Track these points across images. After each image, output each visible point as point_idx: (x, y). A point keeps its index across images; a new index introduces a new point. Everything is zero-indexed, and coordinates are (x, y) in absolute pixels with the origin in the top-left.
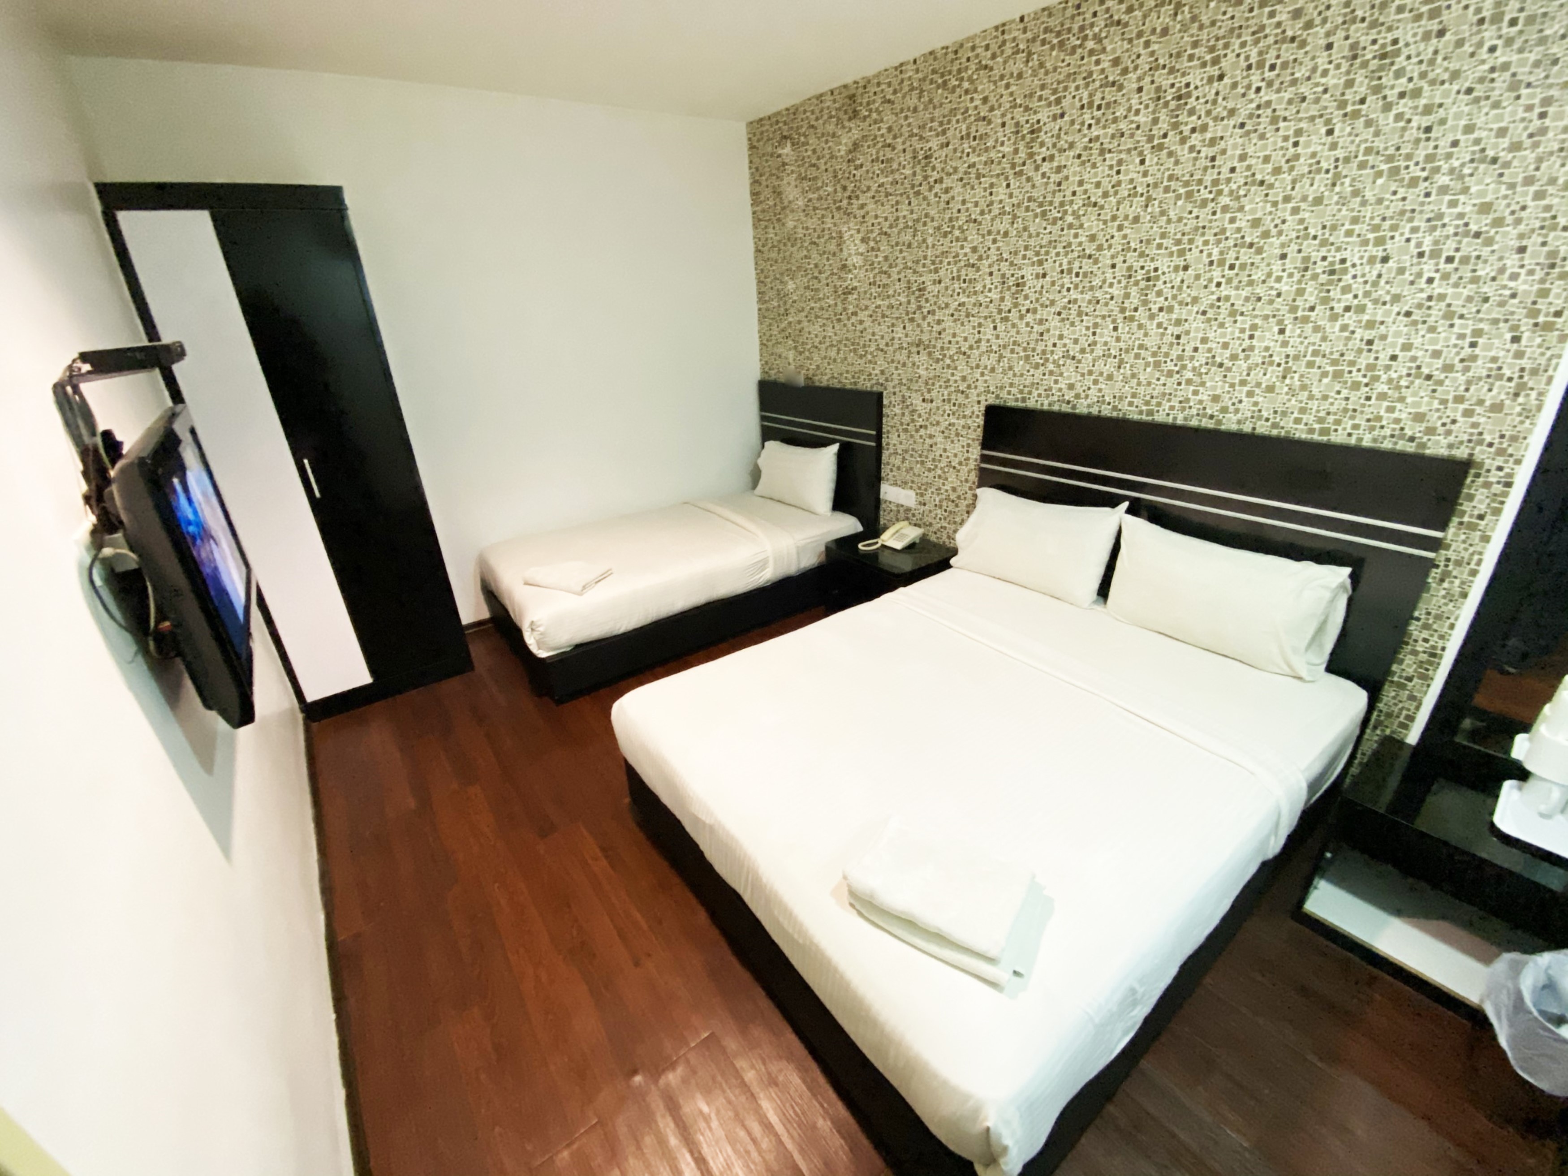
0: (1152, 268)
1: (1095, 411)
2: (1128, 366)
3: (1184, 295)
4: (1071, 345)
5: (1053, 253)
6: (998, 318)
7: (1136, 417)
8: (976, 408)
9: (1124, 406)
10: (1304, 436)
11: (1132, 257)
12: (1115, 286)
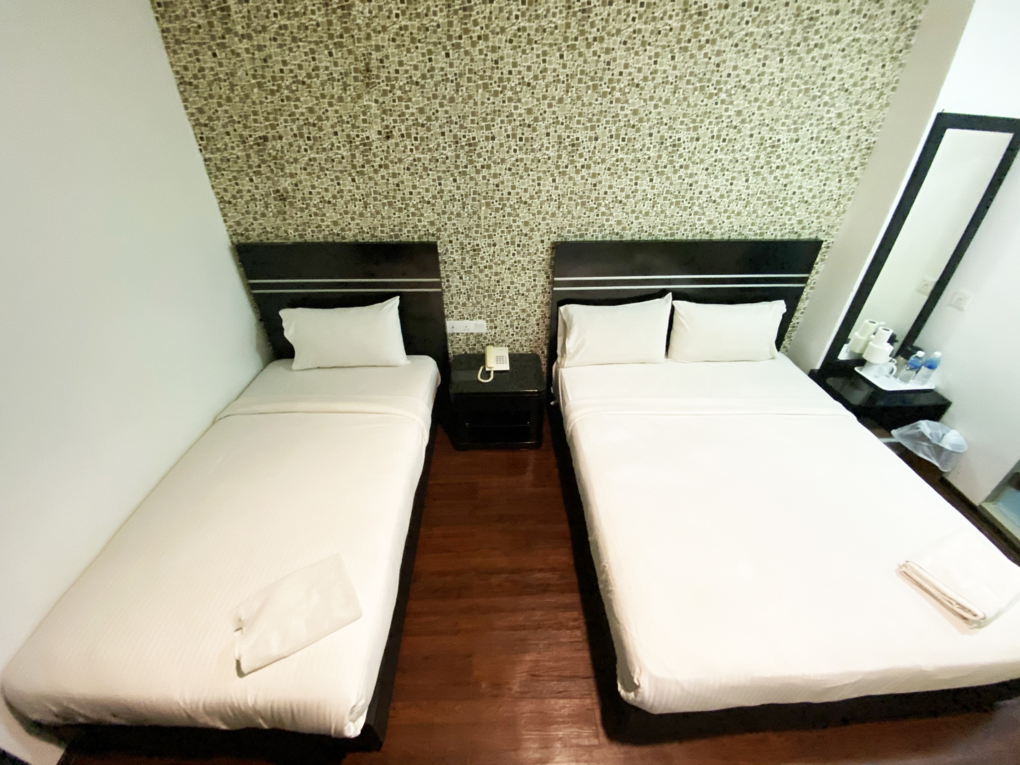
0: (677, 138)
1: (636, 238)
3: (696, 158)
6: (556, 173)
7: (664, 238)
9: (656, 232)
11: (663, 128)
12: (652, 149)
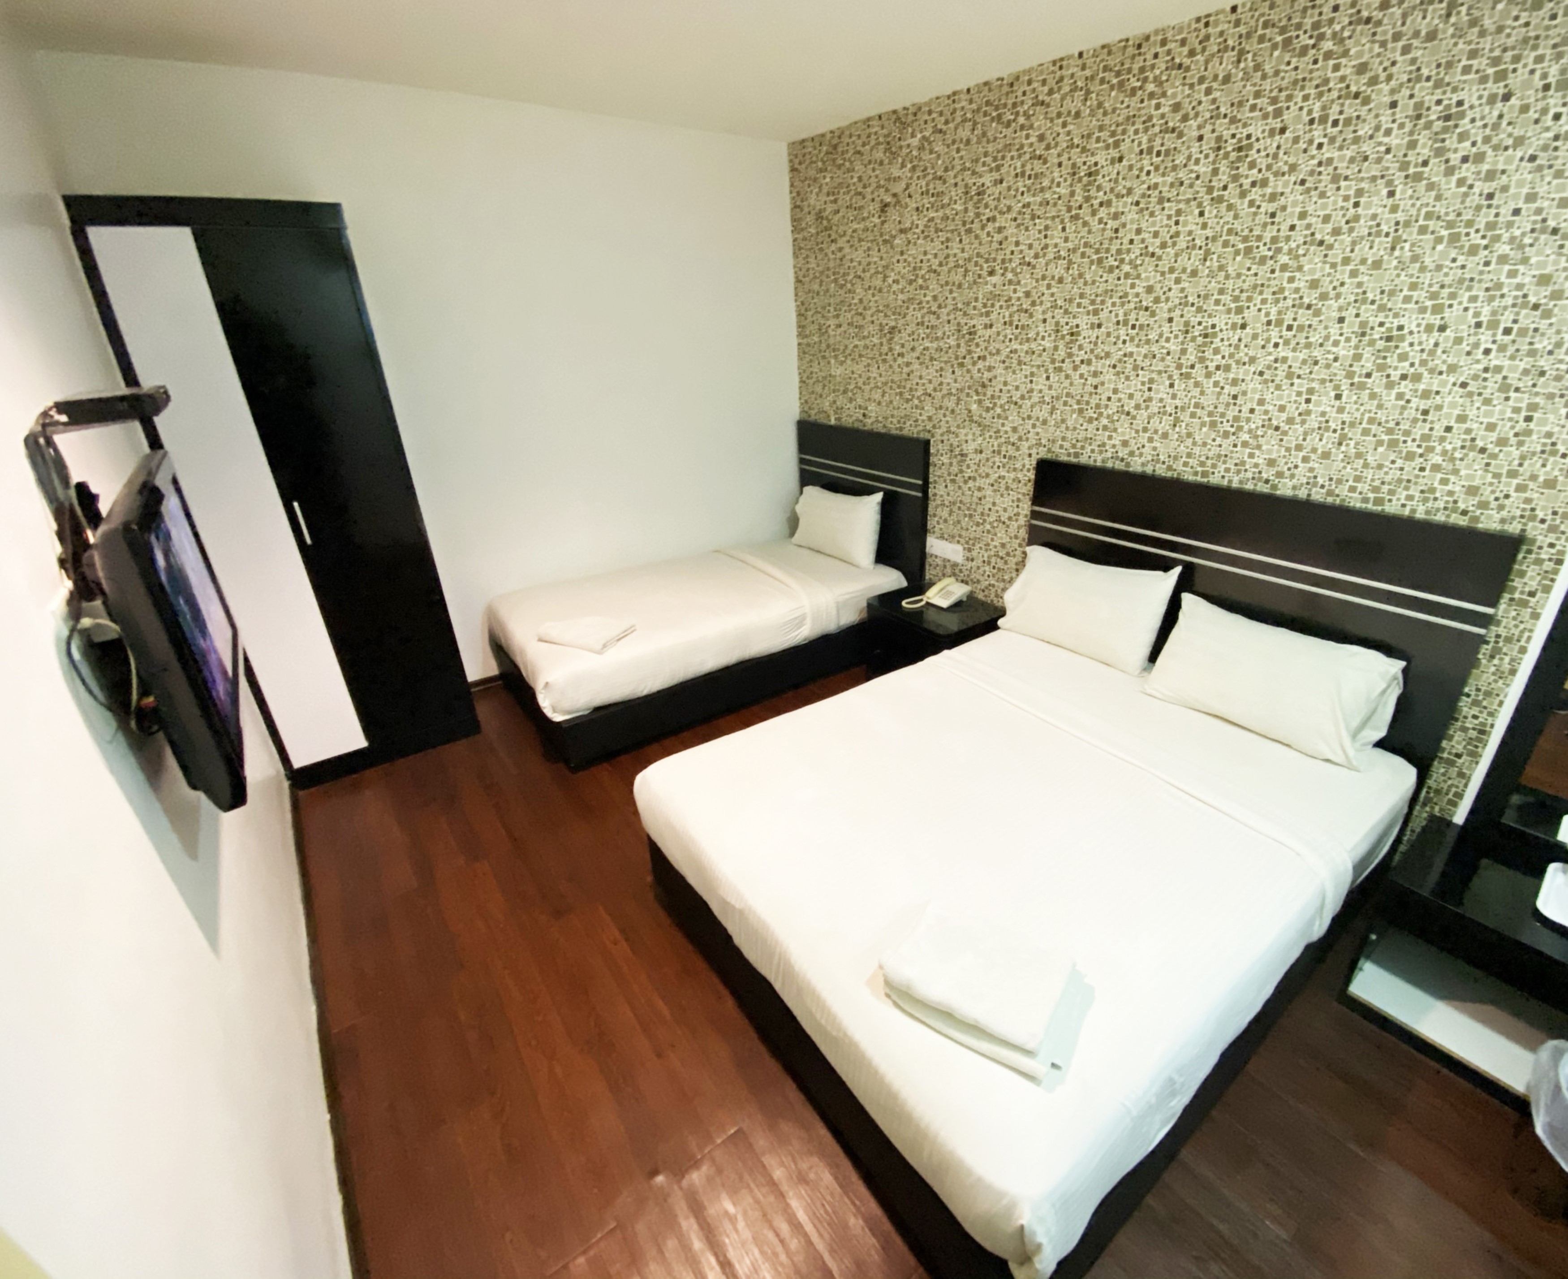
0: (1210, 324)
1: (1149, 470)
2: (1183, 425)
3: (1242, 354)
4: (1126, 401)
5: (1109, 303)
6: (1051, 367)
7: (1191, 478)
8: (1027, 461)
9: (1179, 466)
10: (1358, 505)
11: (1189, 312)
12: (1172, 340)
